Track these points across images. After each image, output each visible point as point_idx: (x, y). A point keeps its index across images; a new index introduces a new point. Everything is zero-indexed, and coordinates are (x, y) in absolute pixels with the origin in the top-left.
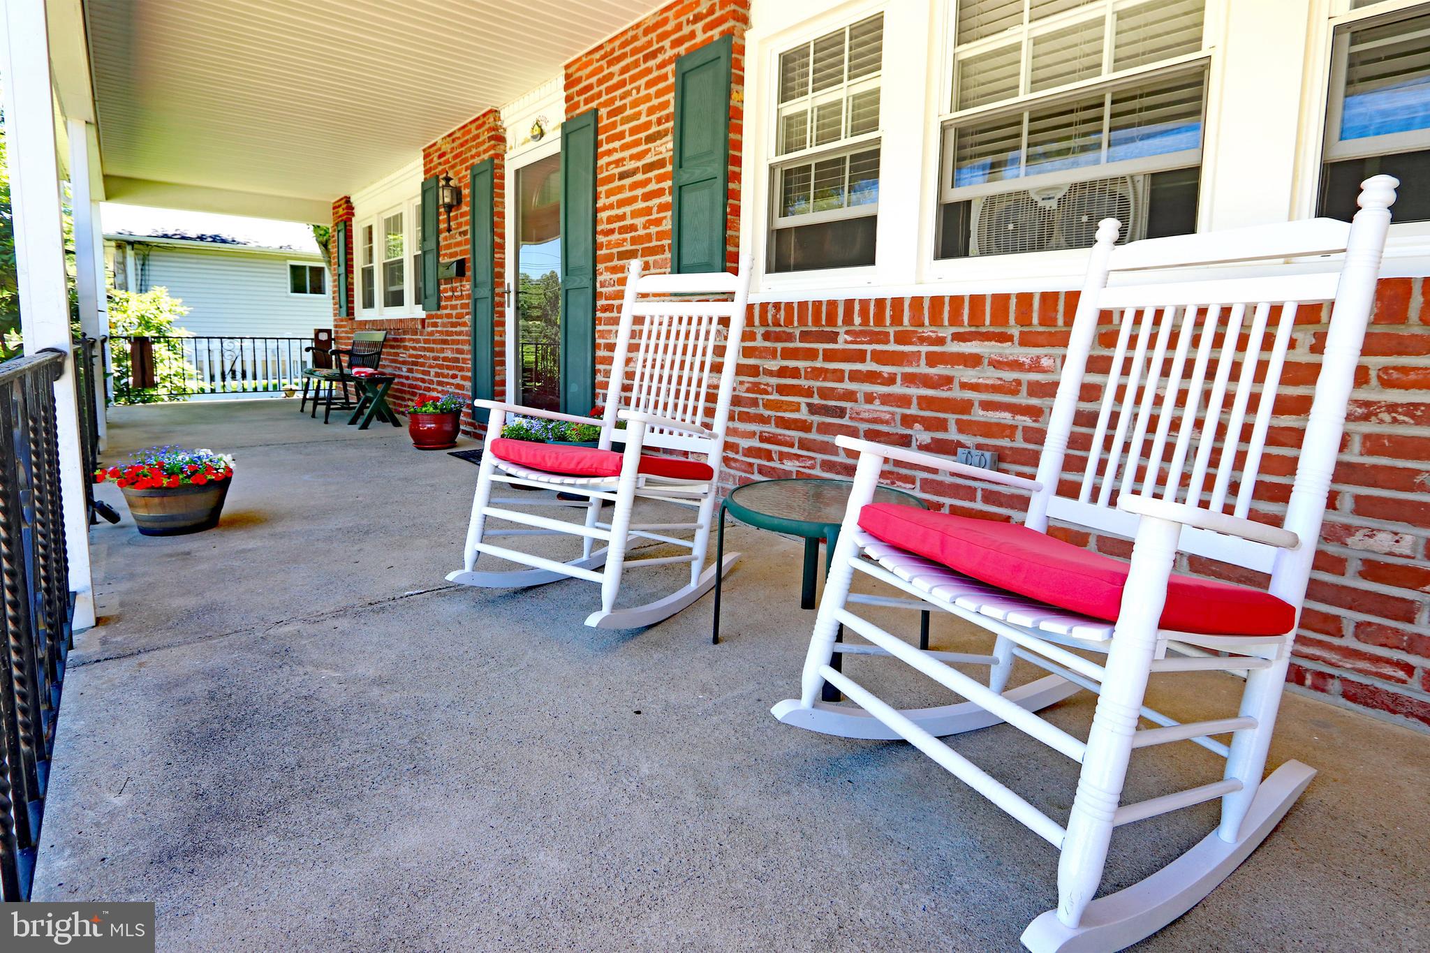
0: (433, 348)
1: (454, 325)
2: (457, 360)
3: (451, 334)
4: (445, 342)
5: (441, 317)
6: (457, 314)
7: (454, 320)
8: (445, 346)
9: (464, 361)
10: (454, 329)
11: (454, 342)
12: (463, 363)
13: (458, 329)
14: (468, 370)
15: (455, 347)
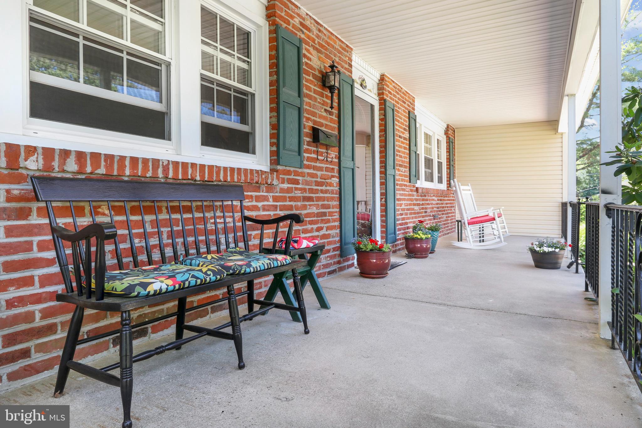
0: (291, 206)
1: (318, 184)
2: (324, 214)
3: (317, 191)
4: (310, 199)
5: (302, 175)
6: (322, 175)
7: (319, 180)
8: (307, 203)
9: (331, 214)
10: (319, 188)
11: (319, 199)
12: (329, 216)
13: (324, 188)
14: (334, 221)
15: (320, 203)
